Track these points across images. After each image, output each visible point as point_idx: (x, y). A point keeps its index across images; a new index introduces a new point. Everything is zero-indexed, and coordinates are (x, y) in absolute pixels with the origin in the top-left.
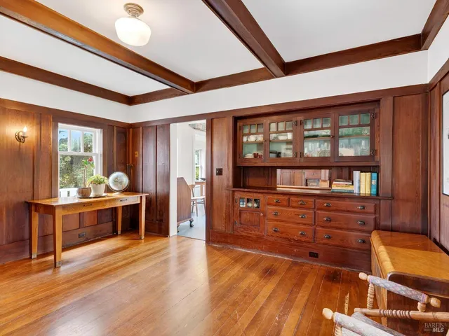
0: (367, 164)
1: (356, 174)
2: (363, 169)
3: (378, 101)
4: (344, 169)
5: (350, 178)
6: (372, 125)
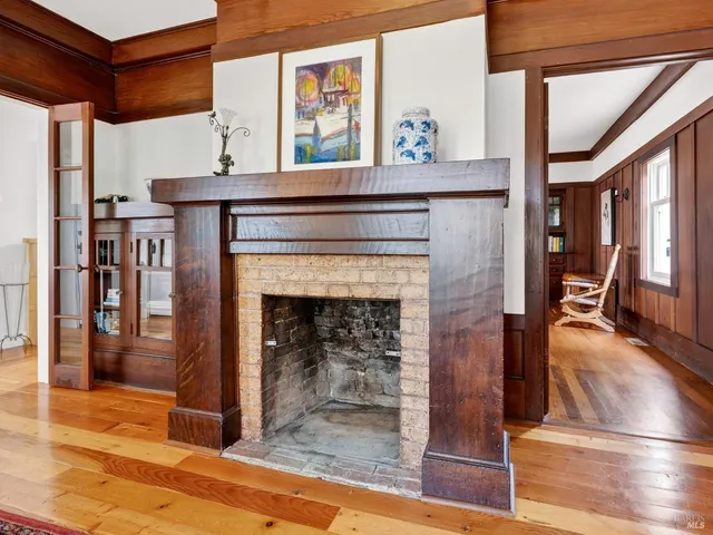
0: (557, 232)
1: (550, 238)
2: (554, 235)
3: (565, 191)
6: (561, 209)
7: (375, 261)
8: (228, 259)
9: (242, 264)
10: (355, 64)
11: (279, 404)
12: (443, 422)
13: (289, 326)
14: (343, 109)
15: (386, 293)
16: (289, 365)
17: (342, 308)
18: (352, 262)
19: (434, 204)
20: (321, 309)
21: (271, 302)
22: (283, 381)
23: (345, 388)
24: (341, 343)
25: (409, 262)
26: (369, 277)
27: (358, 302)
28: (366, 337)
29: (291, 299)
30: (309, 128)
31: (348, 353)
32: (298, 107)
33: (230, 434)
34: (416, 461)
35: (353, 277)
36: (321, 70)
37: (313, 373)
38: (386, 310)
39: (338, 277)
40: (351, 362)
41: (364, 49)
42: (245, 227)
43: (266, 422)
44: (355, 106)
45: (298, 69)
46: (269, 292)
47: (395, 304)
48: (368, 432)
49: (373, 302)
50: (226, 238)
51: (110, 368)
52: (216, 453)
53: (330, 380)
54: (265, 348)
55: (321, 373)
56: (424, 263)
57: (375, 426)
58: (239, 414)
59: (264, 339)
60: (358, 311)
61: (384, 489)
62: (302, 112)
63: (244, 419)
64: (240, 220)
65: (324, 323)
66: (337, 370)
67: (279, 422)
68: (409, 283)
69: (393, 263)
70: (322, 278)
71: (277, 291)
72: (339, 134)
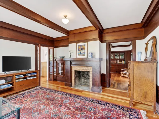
0: (124, 60)
1: (122, 61)
2: (123, 60)
3: (125, 52)
4: (121, 60)
5: (121, 62)
6: (124, 55)
7: (87, 67)
8: (71, 66)
9: (72, 67)
10: (85, 45)
11: (76, 83)
12: (94, 85)
13: (77, 74)
14: (83, 50)
15: (88, 71)
16: (77, 79)
17: (83, 72)
18: (84, 67)
19: (93, 62)
20: (81, 72)
21: (75, 71)
22: (76, 80)
23: (84, 82)
24: (83, 77)
25: (90, 67)
26: (86, 69)
27: (85, 71)
28: (86, 76)
29: (77, 71)
30: (80, 52)
31: (84, 78)
32: (78, 50)
33: (71, 86)
34: (91, 89)
35: (84, 69)
36: (81, 46)
37: (80, 80)
38: (88, 72)
39: (83, 69)
40: (85, 79)
41: (86, 44)
42: (73, 63)
43: (75, 85)
44: (85, 50)
45: (78, 45)
46: (75, 70)
47: (89, 72)
48: (86, 87)
49: (87, 72)
50: (71, 64)
51: (55, 79)
52: (70, 87)
53: (82, 81)
54: (75, 76)
55: (81, 80)
56: (92, 67)
57: (87, 86)
58: (72, 83)
59: (75, 75)
60: (85, 73)
61: (88, 91)
62: (79, 50)
63: (73, 84)
64: (72, 62)
65: (81, 74)
66: (83, 80)
67: (76, 85)
68: (90, 70)
69: (89, 67)
70: (81, 69)
71: (76, 70)
72: (83, 53)
